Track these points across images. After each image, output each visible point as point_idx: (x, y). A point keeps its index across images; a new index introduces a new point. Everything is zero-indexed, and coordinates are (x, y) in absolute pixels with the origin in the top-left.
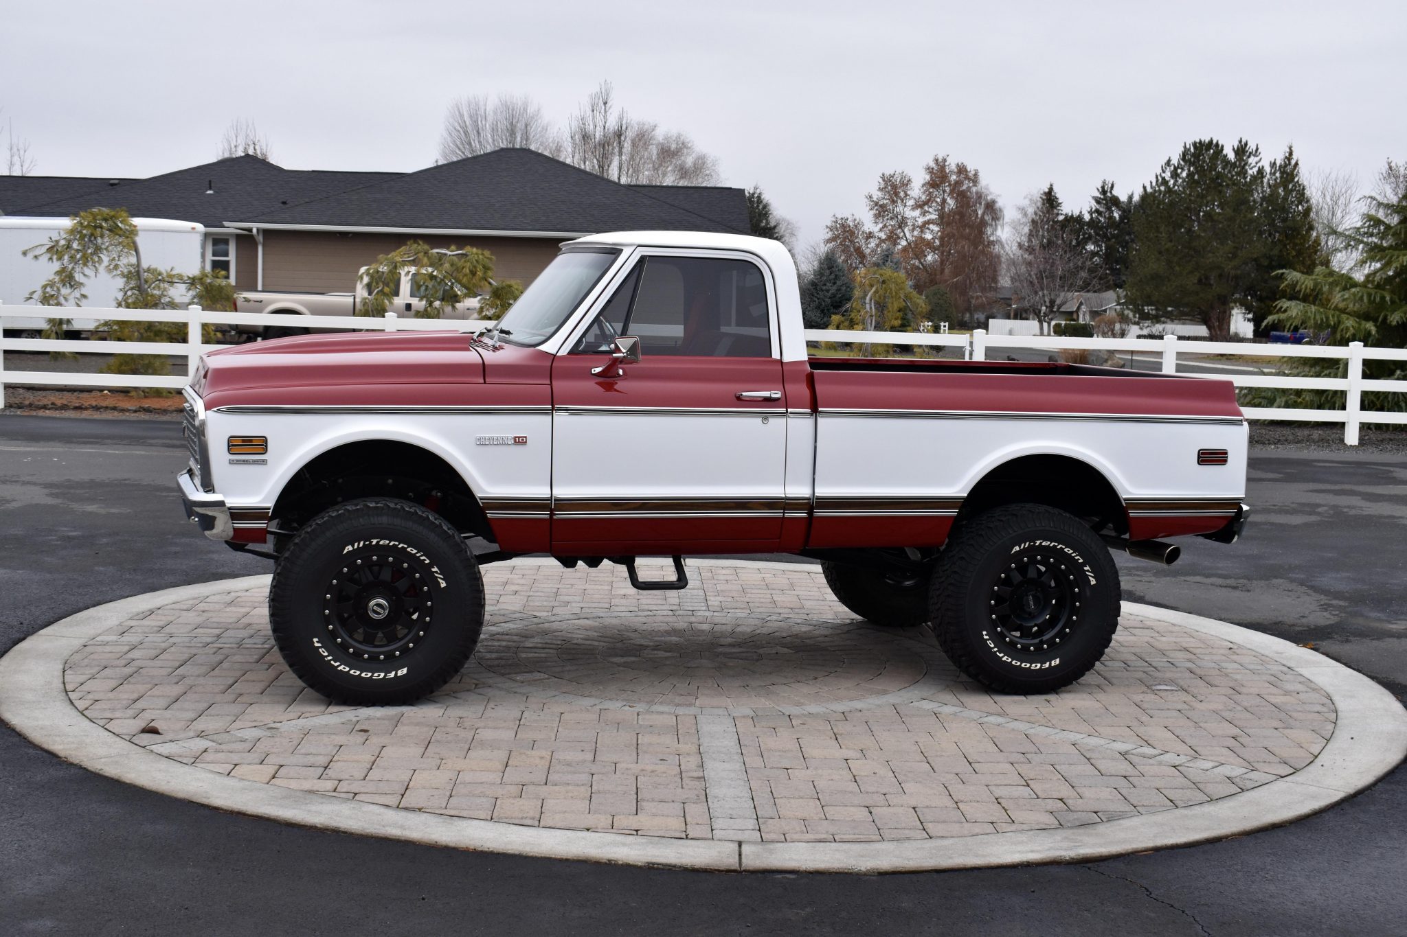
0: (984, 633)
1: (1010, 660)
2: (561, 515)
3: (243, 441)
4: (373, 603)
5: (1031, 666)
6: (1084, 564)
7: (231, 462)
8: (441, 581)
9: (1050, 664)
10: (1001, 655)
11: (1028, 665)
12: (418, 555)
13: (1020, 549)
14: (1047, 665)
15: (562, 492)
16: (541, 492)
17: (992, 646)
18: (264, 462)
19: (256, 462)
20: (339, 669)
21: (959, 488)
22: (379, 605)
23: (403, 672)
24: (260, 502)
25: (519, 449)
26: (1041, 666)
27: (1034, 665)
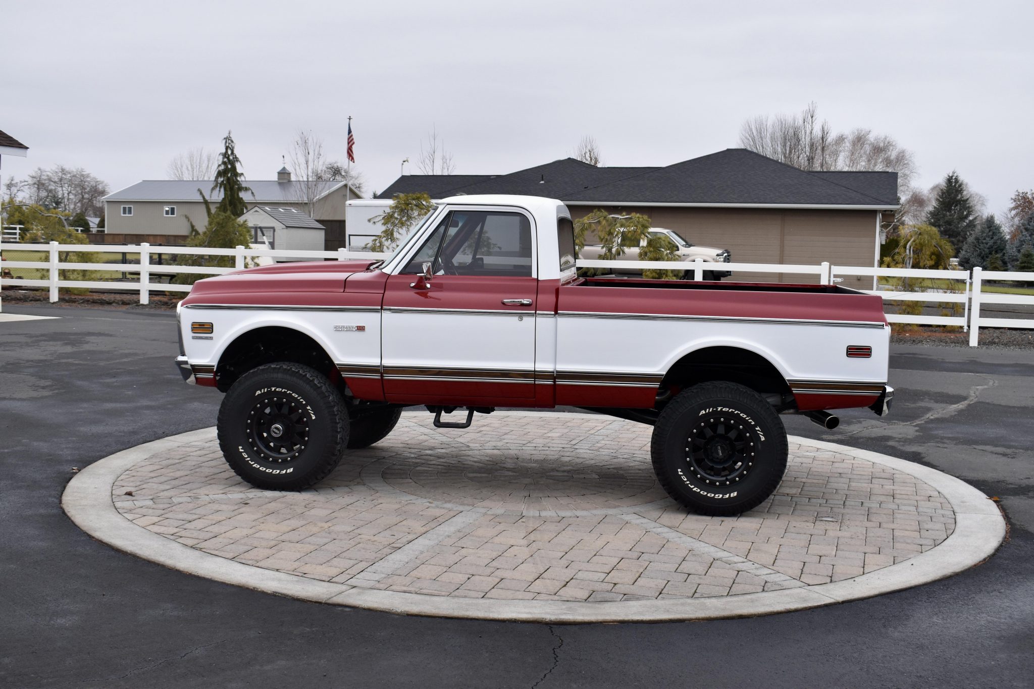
0: (679, 470)
1: (699, 490)
2: (387, 377)
3: (200, 325)
4: (273, 426)
5: (714, 496)
6: (755, 426)
7: (194, 338)
8: (312, 415)
9: (730, 495)
10: (692, 487)
11: (713, 495)
12: (299, 398)
13: (706, 413)
14: (727, 496)
15: (388, 362)
16: (374, 361)
17: (685, 479)
18: (211, 338)
19: (206, 338)
20: (254, 466)
21: (661, 367)
22: (277, 428)
23: (290, 470)
24: (208, 362)
25: (360, 333)
26: (723, 496)
27: (717, 495)
